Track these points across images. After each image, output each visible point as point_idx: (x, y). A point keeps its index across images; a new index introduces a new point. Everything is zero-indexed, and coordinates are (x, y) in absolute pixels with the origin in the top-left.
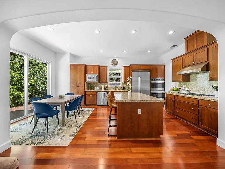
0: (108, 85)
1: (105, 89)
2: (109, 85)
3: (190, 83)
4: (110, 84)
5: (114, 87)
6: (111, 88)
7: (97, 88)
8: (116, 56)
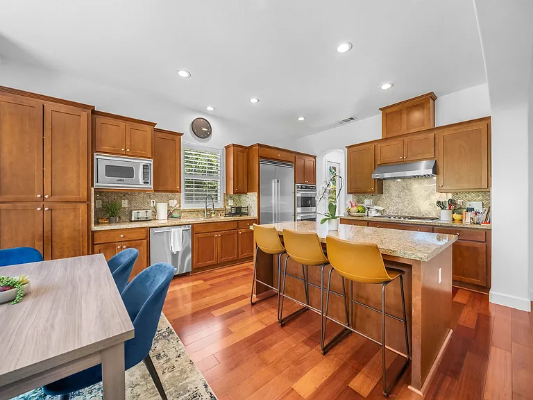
0: (179, 202)
1: (170, 216)
2: (183, 200)
3: (383, 196)
4: (189, 199)
5: (202, 206)
6: (190, 212)
7: (142, 214)
8: (210, 108)
